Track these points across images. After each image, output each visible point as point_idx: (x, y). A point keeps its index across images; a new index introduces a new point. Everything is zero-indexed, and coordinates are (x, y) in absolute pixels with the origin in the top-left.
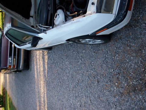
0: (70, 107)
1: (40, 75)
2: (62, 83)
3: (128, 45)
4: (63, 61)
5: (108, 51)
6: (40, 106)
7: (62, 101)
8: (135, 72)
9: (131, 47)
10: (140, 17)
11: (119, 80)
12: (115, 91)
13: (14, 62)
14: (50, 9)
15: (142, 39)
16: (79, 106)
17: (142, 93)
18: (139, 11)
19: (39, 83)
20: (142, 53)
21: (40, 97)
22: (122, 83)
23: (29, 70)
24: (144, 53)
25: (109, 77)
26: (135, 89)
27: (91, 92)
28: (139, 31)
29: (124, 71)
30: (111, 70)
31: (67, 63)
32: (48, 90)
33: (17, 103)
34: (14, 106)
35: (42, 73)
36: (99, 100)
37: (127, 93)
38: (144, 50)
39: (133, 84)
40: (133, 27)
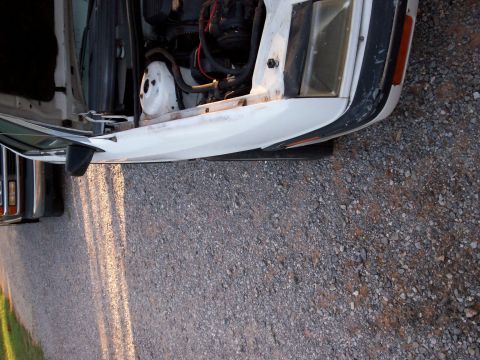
0: (210, 348)
1: (104, 237)
2: (177, 270)
3: (389, 171)
4: (179, 201)
5: (327, 184)
6: (110, 335)
7: (183, 329)
8: (415, 263)
9: (399, 181)
10: (428, 85)
11: (363, 283)
12: (352, 314)
13: (12, 193)
14: (123, 56)
15: (435, 159)
16: (239, 349)
17: (437, 332)
18: (427, 63)
19: (101, 262)
20: (435, 203)
21: (106, 307)
22: (373, 294)
23: (66, 215)
24: (442, 204)
25: (333, 269)
26: (416, 315)
27: (275, 310)
28: (425, 131)
29: (381, 255)
30: (338, 248)
31: (190, 207)
32: (132, 288)
33: (31, 318)
34: (23, 327)
35: (108, 232)
36: (303, 338)
37: (391, 324)
38: (443, 196)
39: (409, 301)
40: (406, 114)
